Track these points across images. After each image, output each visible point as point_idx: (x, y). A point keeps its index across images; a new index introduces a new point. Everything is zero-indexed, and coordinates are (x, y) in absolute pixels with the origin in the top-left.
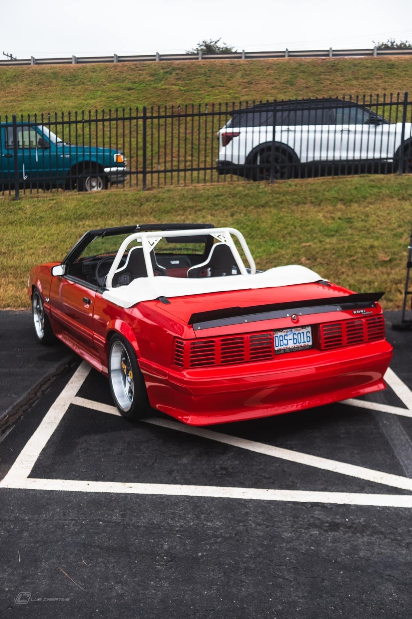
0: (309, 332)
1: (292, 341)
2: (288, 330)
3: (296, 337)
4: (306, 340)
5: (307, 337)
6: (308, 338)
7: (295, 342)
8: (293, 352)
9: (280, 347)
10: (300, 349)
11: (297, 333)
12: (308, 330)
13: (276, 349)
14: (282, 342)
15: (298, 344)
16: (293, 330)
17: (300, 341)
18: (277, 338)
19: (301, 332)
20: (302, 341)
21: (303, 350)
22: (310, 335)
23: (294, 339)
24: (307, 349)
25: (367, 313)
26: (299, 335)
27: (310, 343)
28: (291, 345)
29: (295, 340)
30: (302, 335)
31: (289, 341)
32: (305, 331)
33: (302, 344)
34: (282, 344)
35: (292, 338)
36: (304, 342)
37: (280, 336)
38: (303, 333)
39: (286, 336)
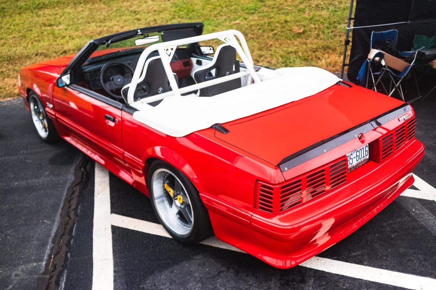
0: (367, 146)
3: (358, 154)
4: (365, 155)
5: (366, 151)
6: (367, 152)
7: (358, 160)
8: (356, 169)
10: (361, 164)
15: (359, 161)
17: (361, 158)
20: (363, 156)
21: (363, 165)
22: (367, 149)
24: (366, 163)
26: (360, 151)
27: (368, 157)
28: (355, 163)
29: (358, 157)
30: (362, 150)
31: (353, 160)
33: (362, 159)
36: (364, 157)
38: (363, 148)
39: (351, 155)
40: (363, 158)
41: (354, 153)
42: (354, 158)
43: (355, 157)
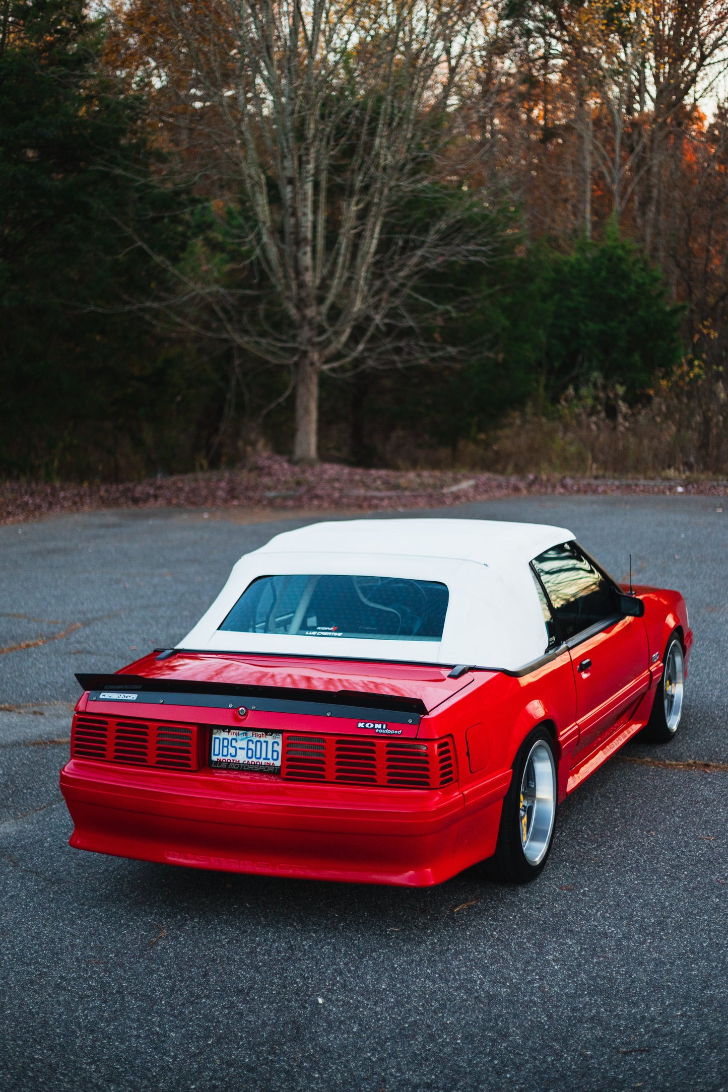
0: (278, 743)
1: (244, 752)
2: (241, 732)
4: (269, 756)
5: (273, 751)
6: (275, 754)
7: (250, 755)
8: (243, 770)
9: (220, 757)
10: (257, 769)
11: (255, 739)
12: (277, 740)
13: (214, 758)
14: (225, 749)
15: (254, 759)
16: (250, 734)
17: (258, 756)
18: (217, 741)
19: (262, 739)
20: (264, 756)
21: (261, 772)
22: (279, 748)
23: (248, 749)
24: (271, 773)
25: (388, 731)
26: (259, 744)
27: (278, 763)
28: (242, 757)
29: (250, 752)
30: (264, 745)
31: (239, 751)
32: (270, 739)
33: (264, 762)
34: (225, 753)
35: (245, 746)
36: (267, 759)
37: (224, 739)
38: (266, 742)
39: (234, 742)
40: (264, 759)
41: (242, 740)
42: (240, 748)
43: (243, 749)
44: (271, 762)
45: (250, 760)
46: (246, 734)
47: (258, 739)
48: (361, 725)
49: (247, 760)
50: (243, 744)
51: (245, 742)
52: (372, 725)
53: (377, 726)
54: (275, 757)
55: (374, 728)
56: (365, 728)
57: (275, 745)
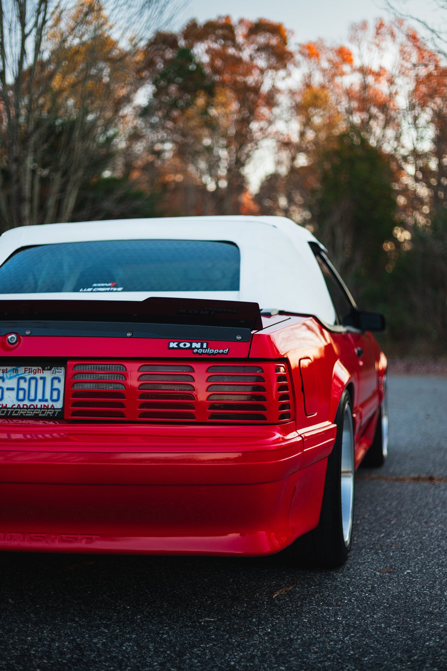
0: (58, 379)
1: (13, 394)
2: (9, 368)
3: (24, 385)
4: (47, 396)
5: (52, 390)
6: (55, 393)
8: (12, 418)
10: (30, 414)
11: (28, 377)
12: (57, 375)
15: (27, 403)
16: (21, 369)
17: (32, 396)
19: (38, 376)
20: (40, 396)
21: (36, 417)
22: (60, 386)
23: (19, 389)
24: (48, 418)
25: (210, 351)
26: (33, 382)
27: (59, 405)
28: (9, 400)
29: (21, 393)
30: (40, 383)
31: (6, 393)
32: (48, 374)
33: (38, 404)
35: (15, 386)
36: (44, 400)
38: (43, 379)
40: (40, 400)
41: (11, 378)
42: (8, 389)
43: (12, 389)
44: (50, 404)
45: (21, 404)
46: (17, 371)
47: (32, 375)
48: (173, 345)
49: (17, 403)
50: (12, 383)
51: (15, 381)
52: (188, 345)
53: (194, 345)
54: (55, 397)
55: (191, 348)
56: (179, 348)
57: (56, 382)
